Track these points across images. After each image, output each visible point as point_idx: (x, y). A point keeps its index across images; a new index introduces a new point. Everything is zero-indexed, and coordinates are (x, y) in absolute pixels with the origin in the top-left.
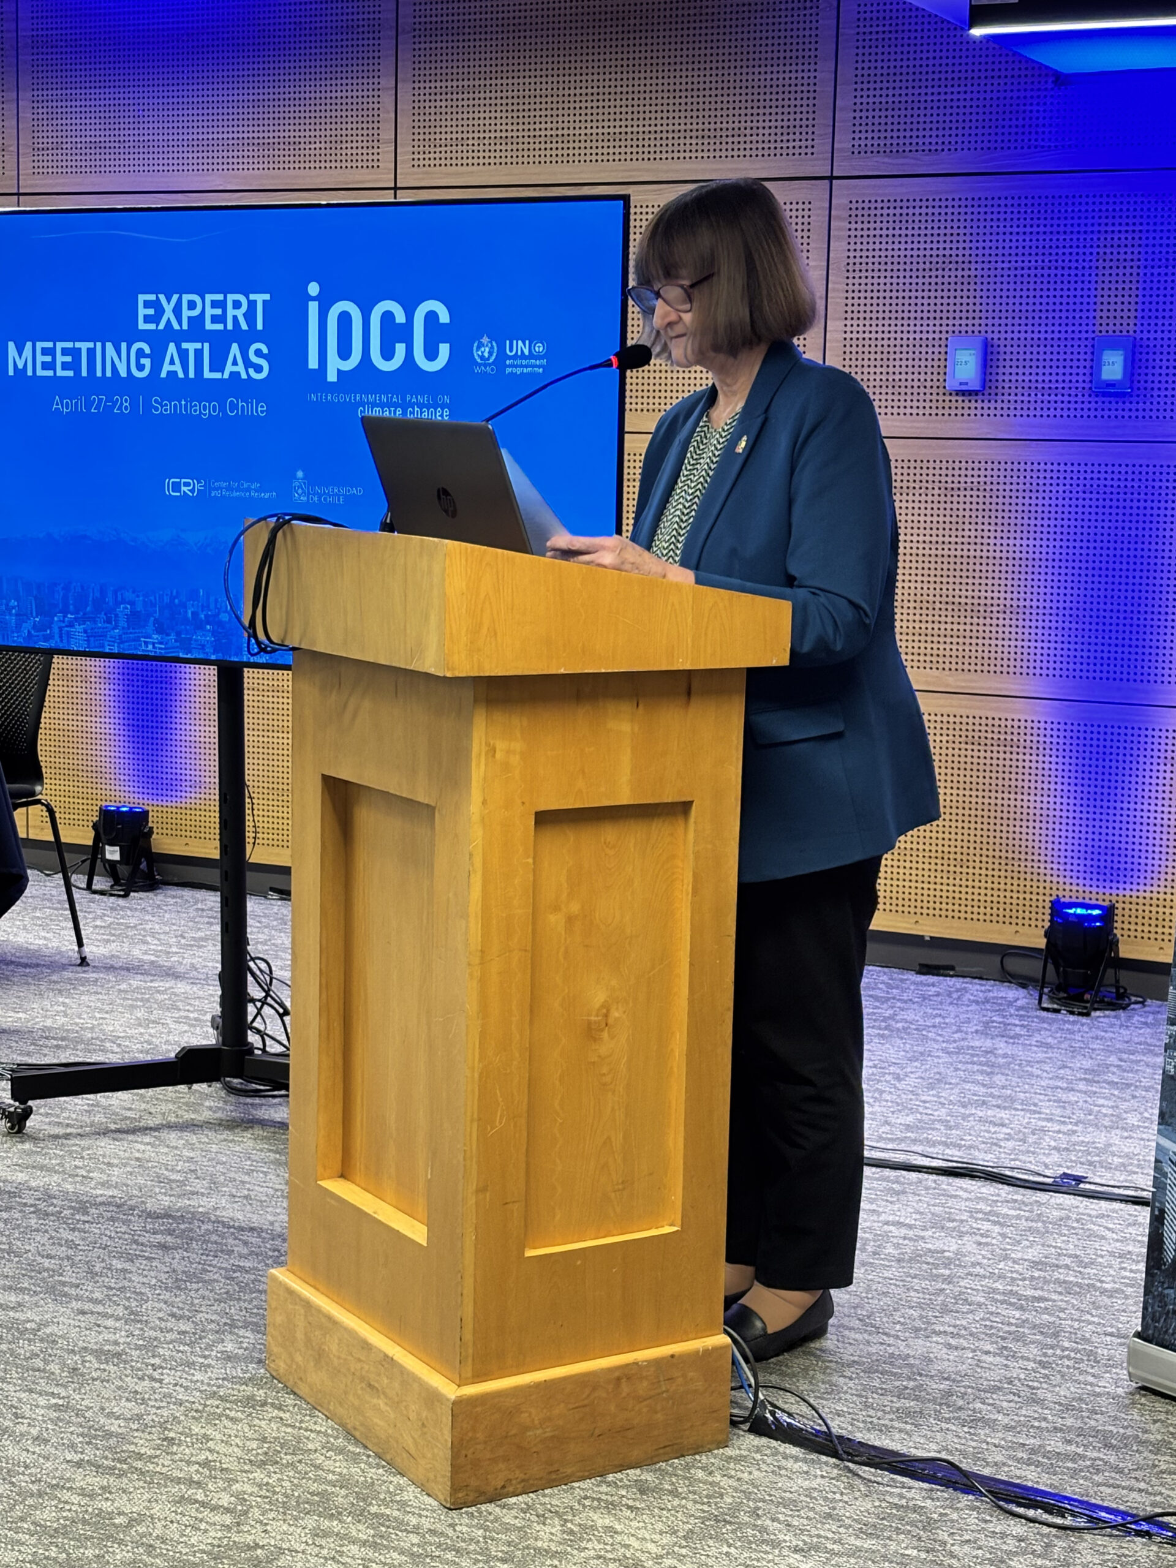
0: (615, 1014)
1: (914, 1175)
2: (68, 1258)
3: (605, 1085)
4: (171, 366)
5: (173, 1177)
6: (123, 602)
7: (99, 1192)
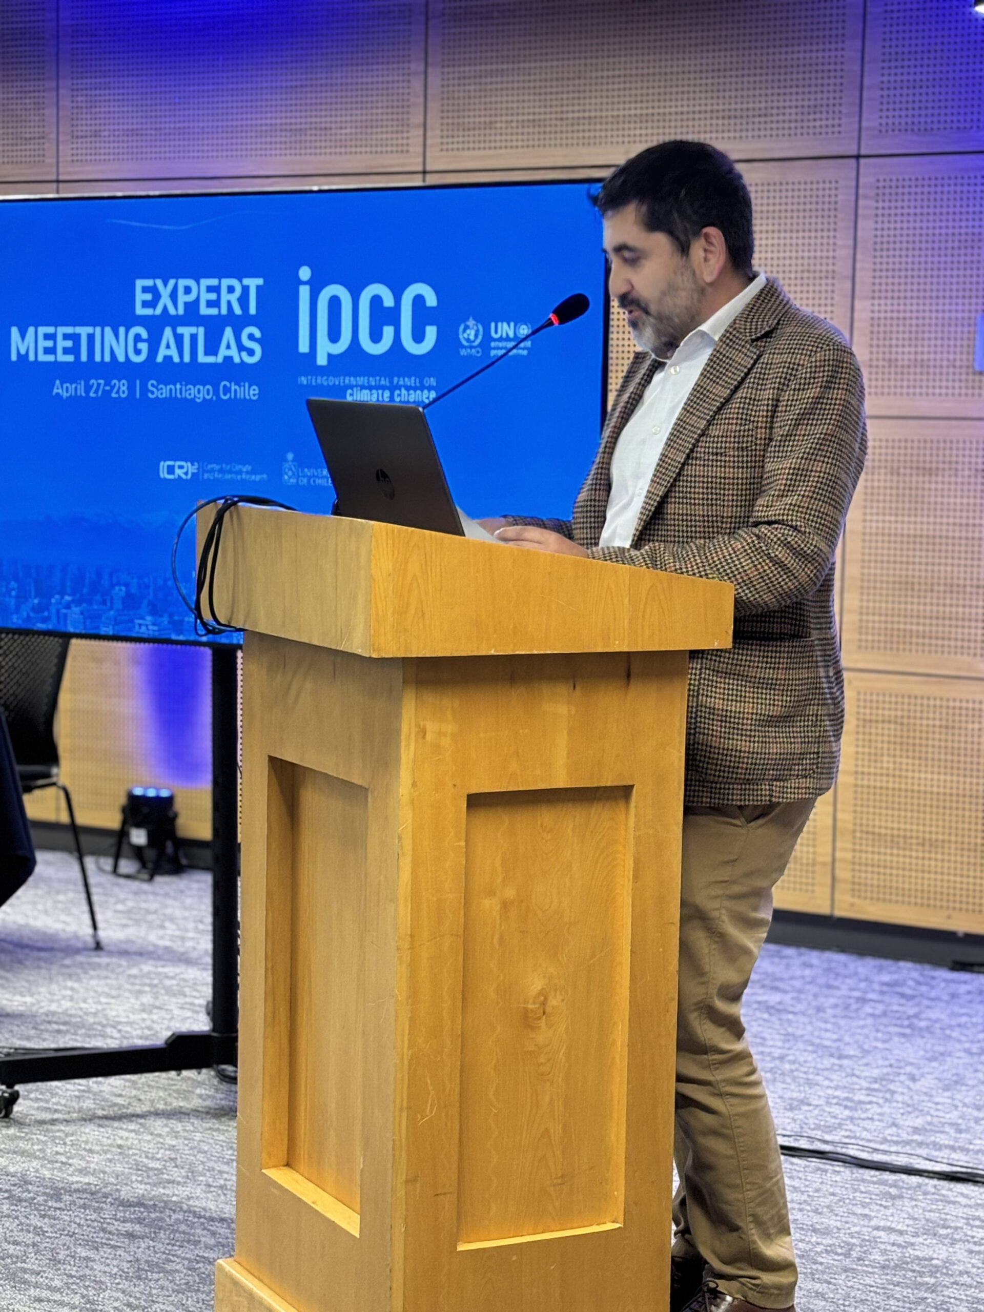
0: (553, 1002)
1: (914, 1180)
2: (34, 1245)
3: (542, 1074)
4: (167, 350)
5: (152, 1164)
6: (119, 584)
7: (75, 1179)
